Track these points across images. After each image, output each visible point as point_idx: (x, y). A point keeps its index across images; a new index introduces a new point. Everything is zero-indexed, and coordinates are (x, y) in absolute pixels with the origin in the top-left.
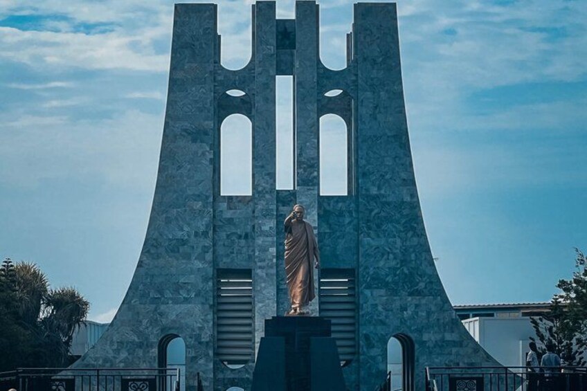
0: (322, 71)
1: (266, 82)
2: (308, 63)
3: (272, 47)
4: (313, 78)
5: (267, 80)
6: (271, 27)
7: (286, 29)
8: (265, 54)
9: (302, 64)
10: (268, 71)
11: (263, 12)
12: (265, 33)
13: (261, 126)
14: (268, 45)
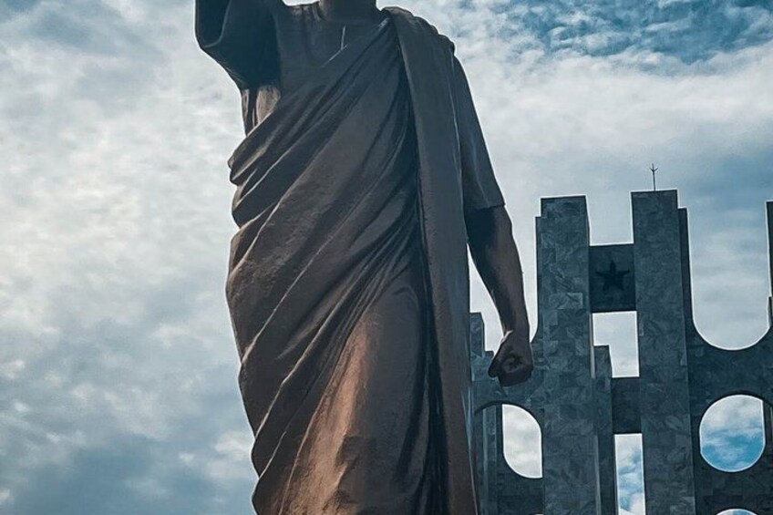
0: (700, 353)
1: (567, 370)
2: (664, 326)
3: (581, 294)
4: (679, 358)
5: (570, 366)
6: (576, 252)
7: (613, 265)
8: (564, 311)
9: (651, 327)
10: (573, 349)
11: (557, 221)
12: (564, 265)
13: (558, 470)
14: (569, 290)
